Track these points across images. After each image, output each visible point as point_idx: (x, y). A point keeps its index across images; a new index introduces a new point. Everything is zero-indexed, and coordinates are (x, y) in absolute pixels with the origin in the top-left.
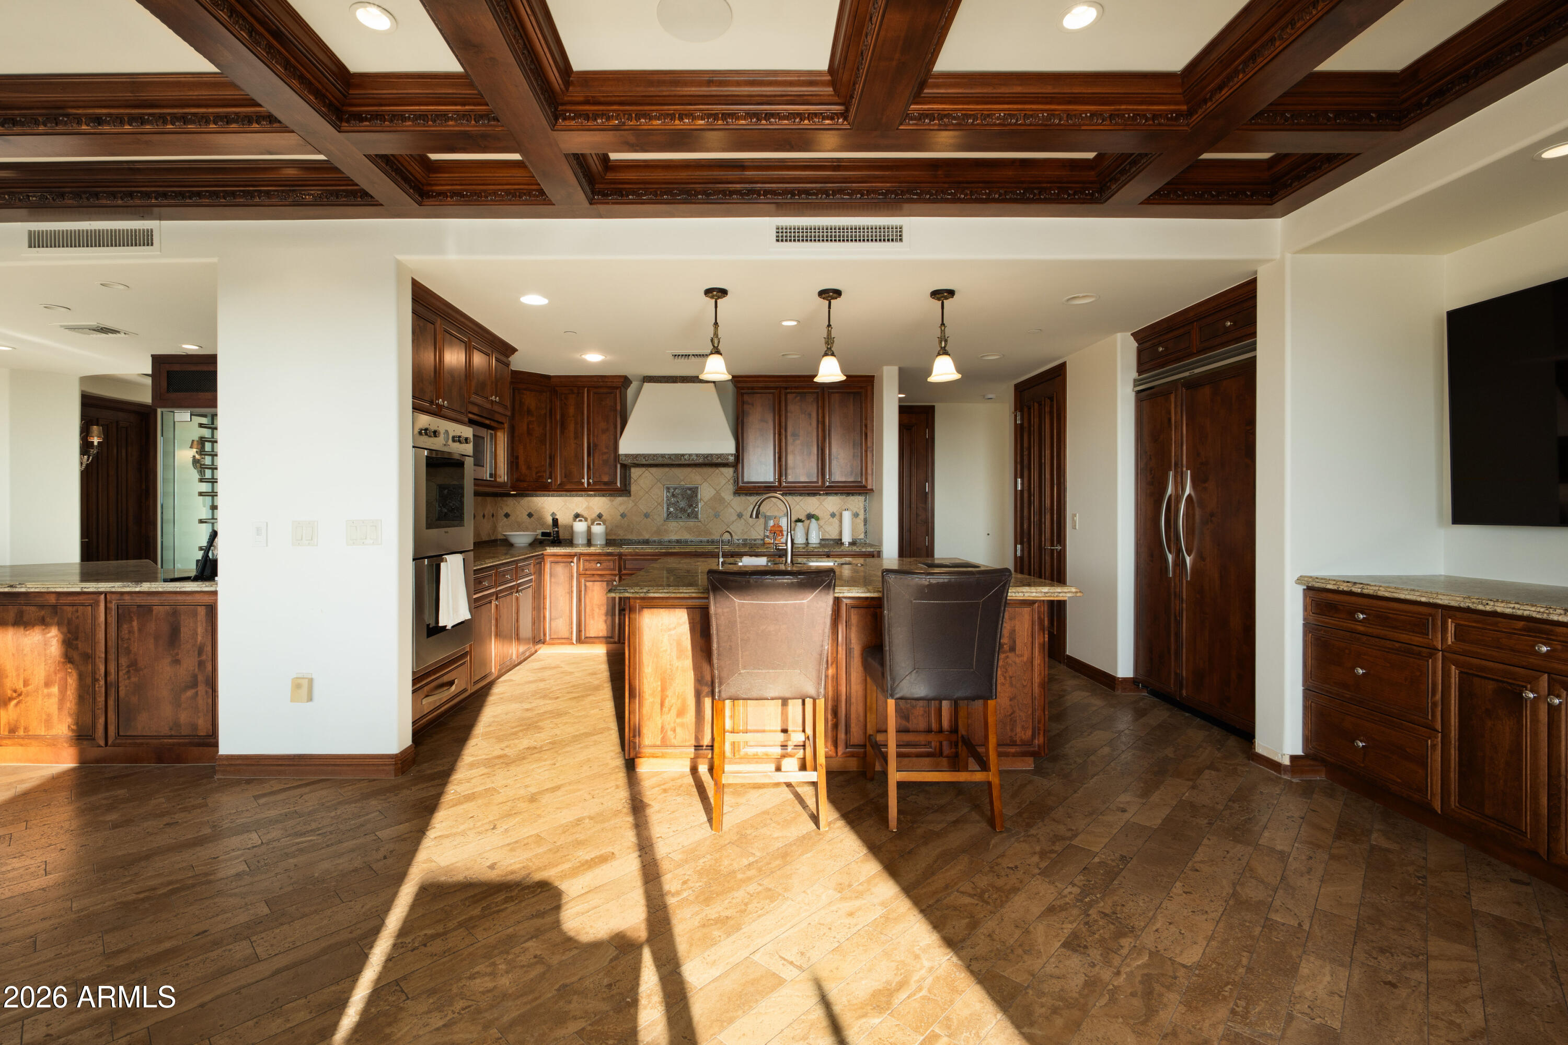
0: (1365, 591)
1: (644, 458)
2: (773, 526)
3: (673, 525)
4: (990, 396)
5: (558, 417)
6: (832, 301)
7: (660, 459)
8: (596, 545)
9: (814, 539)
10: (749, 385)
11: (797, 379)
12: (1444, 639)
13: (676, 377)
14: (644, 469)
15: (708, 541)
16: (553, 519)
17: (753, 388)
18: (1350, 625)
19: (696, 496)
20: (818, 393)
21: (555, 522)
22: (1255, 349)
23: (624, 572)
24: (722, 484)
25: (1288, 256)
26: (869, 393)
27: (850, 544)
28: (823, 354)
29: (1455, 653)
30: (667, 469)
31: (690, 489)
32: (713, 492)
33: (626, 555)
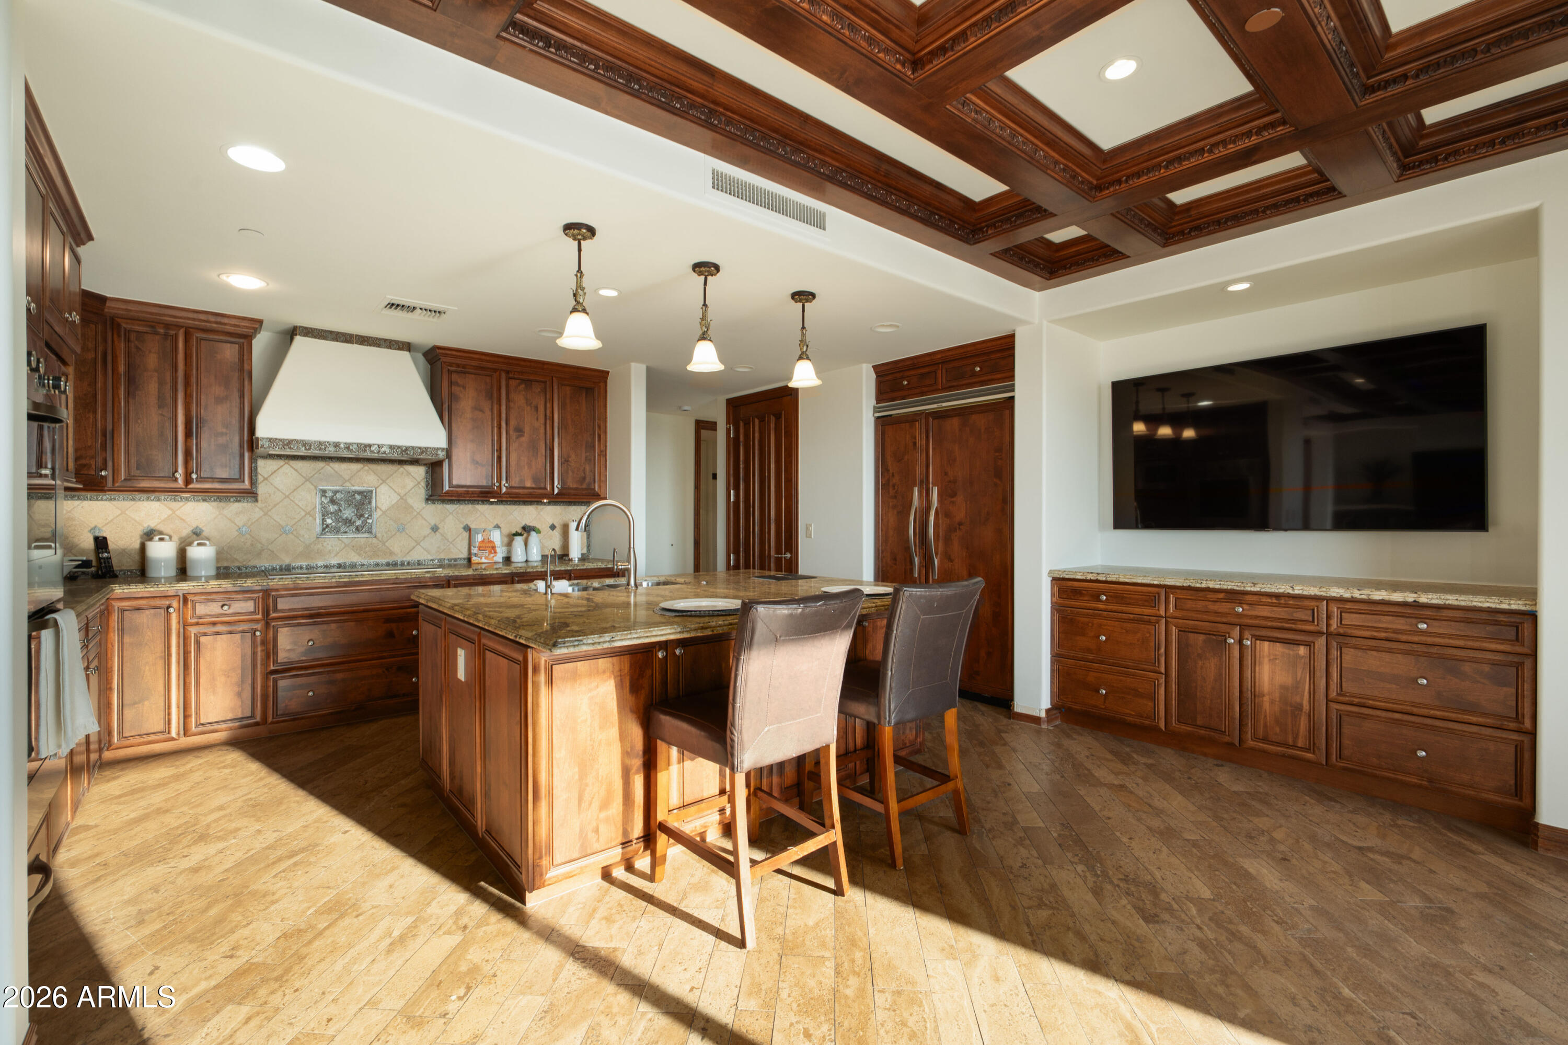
0: (1109, 579)
1: (304, 445)
2: (483, 541)
3: (331, 542)
4: (686, 408)
5: (122, 369)
6: (709, 278)
7: (332, 449)
8: (197, 579)
9: (535, 555)
10: (459, 361)
11: (522, 363)
12: (1166, 609)
13: (351, 336)
14: (281, 462)
15: (388, 564)
16: (96, 539)
17: (464, 366)
18: (1094, 605)
19: (370, 503)
20: (545, 382)
21: (101, 543)
22: (1013, 390)
23: (273, 615)
24: (409, 488)
25: (1045, 323)
26: (602, 391)
27: (580, 560)
28: (698, 337)
29: (1175, 618)
30: (320, 464)
31: (360, 493)
32: (395, 498)
33: (277, 590)
